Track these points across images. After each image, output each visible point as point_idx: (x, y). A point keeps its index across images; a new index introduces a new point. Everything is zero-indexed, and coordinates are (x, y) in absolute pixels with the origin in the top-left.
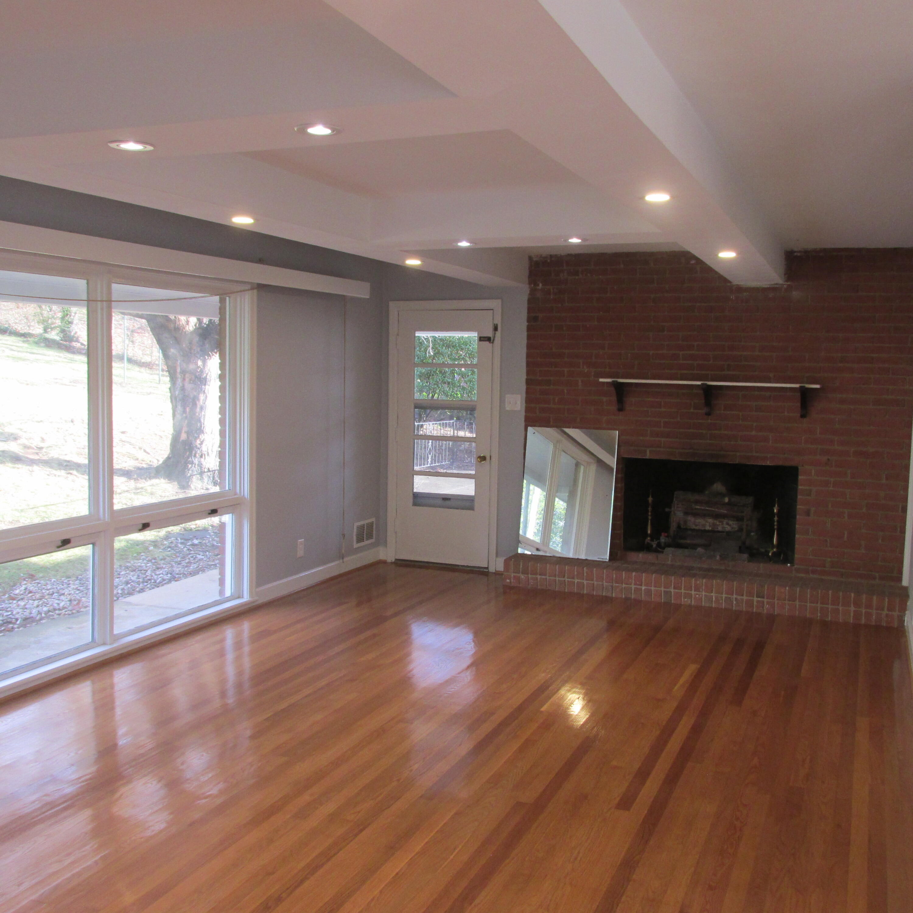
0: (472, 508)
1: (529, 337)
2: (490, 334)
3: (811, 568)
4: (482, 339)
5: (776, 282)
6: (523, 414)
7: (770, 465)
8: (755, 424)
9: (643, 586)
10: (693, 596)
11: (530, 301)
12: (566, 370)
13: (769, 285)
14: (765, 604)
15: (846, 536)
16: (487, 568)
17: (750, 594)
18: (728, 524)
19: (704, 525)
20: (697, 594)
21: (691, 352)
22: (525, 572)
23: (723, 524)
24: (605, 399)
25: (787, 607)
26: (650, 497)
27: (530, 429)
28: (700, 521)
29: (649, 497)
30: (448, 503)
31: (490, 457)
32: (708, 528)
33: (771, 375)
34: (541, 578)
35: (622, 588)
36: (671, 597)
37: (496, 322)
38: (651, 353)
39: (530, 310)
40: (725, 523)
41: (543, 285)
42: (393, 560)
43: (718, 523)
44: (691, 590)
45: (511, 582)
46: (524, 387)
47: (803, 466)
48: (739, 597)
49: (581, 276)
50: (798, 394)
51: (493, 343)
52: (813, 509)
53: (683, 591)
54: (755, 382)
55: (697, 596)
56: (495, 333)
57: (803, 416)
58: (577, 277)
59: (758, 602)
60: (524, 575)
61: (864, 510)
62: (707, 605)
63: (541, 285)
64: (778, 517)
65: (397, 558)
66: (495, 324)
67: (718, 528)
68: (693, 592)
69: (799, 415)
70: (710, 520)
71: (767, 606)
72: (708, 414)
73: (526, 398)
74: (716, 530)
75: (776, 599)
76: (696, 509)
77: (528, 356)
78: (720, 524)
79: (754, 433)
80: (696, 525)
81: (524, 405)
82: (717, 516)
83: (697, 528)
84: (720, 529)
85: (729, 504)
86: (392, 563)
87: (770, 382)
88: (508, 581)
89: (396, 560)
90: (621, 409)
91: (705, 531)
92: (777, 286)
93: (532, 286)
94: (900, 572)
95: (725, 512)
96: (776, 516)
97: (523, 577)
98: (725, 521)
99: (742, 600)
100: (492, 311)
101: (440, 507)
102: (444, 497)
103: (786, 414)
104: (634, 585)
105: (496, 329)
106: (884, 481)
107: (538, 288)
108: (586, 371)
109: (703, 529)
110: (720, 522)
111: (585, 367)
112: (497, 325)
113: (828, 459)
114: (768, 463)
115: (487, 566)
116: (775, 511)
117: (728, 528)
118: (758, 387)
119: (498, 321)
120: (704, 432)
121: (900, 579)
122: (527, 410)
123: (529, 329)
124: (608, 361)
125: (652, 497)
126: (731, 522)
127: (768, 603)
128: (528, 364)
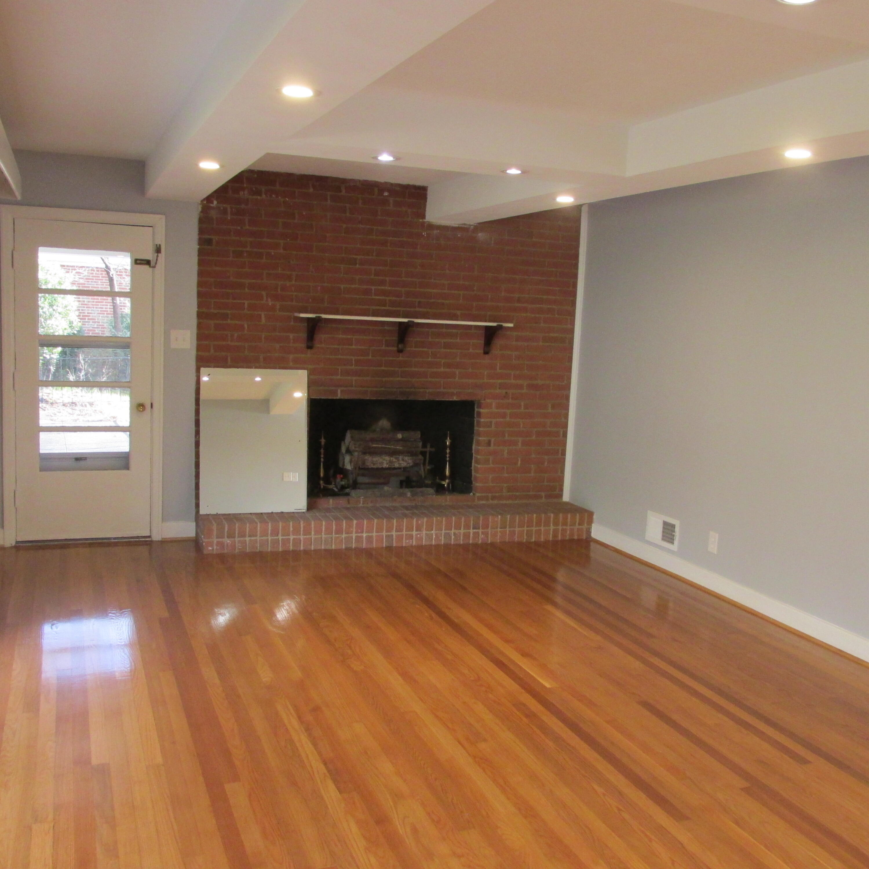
0: (127, 467)
1: (201, 263)
2: (149, 255)
3: (490, 495)
4: (138, 262)
5: (464, 223)
6: (194, 353)
7: (457, 400)
8: (443, 361)
9: (364, 532)
10: (414, 537)
11: (201, 221)
12: (246, 302)
13: (458, 224)
14: (480, 534)
15: (519, 463)
16: (149, 537)
17: (467, 527)
18: (403, 460)
19: (382, 463)
20: (418, 534)
21: (383, 288)
22: (231, 536)
23: (398, 461)
24: (291, 336)
25: (499, 534)
26: (323, 438)
27: (202, 370)
28: (376, 459)
29: (321, 438)
30: (82, 463)
31: (152, 404)
32: (385, 466)
33: (459, 313)
34: (250, 540)
35: (342, 538)
36: (393, 540)
37: (158, 242)
38: (342, 286)
39: (201, 231)
40: (400, 459)
41: (218, 203)
42: (14, 544)
43: (394, 460)
44: (413, 531)
45: (213, 549)
46: (194, 321)
47: (485, 400)
48: (457, 531)
49: (264, 196)
50: (483, 332)
51: (154, 267)
52: (493, 440)
53: (404, 533)
54: (445, 319)
55: (418, 536)
56: (157, 256)
57: (486, 353)
58: (259, 197)
59: (474, 533)
60: (229, 539)
61: (534, 438)
62: (428, 543)
63: (215, 202)
64: (450, 449)
65: (19, 539)
66: (157, 245)
67: (394, 465)
68: (414, 533)
69: (482, 351)
70: (387, 458)
71: (481, 536)
72: (400, 351)
73: (198, 335)
74: (393, 467)
75: (490, 528)
76: (373, 447)
77: (200, 284)
78: (396, 460)
79: (442, 370)
80: (374, 464)
81: (195, 343)
82: (393, 453)
83: (375, 467)
84: (397, 465)
85: (402, 440)
86: (12, 547)
87: (457, 320)
88: (210, 548)
89: (17, 542)
90: (310, 347)
91: (383, 469)
92: (465, 226)
93: (205, 202)
94: (561, 490)
95: (401, 448)
96: (448, 448)
97: (229, 541)
98: (401, 457)
99: (460, 533)
100: (152, 228)
101: (74, 469)
102: (76, 457)
103: (471, 350)
104: (355, 533)
105: (158, 250)
106: (550, 410)
107: (212, 205)
108: (270, 305)
109: (380, 467)
110: (396, 458)
111: (269, 300)
112: (160, 245)
113: (506, 393)
114: (455, 399)
115: (149, 535)
116: (448, 444)
117: (404, 464)
118: (446, 325)
119: (161, 240)
120: (397, 369)
121: (561, 496)
122: (199, 348)
123: (201, 252)
124: (295, 293)
125: (325, 438)
126: (406, 458)
127: (482, 533)
128: (200, 295)
